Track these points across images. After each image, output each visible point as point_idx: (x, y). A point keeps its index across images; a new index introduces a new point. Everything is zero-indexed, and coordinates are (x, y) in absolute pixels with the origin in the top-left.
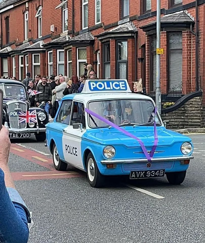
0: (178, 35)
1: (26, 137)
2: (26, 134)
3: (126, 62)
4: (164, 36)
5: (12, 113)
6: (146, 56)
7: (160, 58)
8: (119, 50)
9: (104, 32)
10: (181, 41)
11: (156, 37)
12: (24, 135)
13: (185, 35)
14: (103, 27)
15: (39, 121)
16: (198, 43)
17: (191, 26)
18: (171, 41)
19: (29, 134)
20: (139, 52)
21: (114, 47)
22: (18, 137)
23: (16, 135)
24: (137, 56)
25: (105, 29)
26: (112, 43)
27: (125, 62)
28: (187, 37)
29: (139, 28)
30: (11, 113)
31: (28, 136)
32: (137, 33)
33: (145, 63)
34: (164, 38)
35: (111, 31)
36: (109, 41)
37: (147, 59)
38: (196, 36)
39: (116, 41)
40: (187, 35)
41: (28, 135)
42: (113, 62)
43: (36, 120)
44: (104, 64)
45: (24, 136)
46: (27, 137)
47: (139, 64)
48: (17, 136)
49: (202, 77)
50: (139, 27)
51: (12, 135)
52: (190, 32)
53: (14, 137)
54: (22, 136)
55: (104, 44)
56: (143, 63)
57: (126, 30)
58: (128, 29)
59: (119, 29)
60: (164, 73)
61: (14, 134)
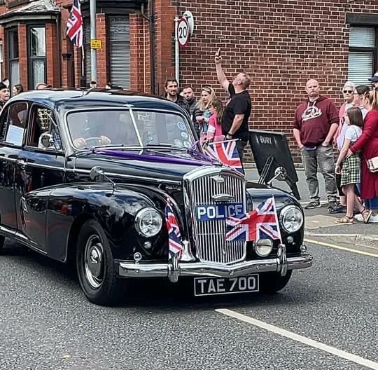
0: (122, 19)
1: (247, 289)
2: (247, 278)
3: (44, 60)
4: (102, 21)
5: (203, 208)
6: (75, 52)
7: (96, 56)
8: (32, 41)
9: (8, 12)
10: (127, 29)
11: (90, 22)
12: (243, 282)
13: (133, 19)
14: (7, 5)
15: (285, 234)
16: (153, 33)
17: (142, 7)
18: (113, 29)
19: (256, 277)
20: (64, 45)
21: (25, 35)
22: (224, 290)
23: (219, 285)
24: (60, 51)
25: (10, 8)
26: (22, 30)
27: (42, 60)
28: (137, 24)
29: (62, 8)
30: (199, 209)
31: (252, 285)
32: (60, 14)
33: (74, 62)
34: (102, 24)
35: (19, 10)
36: (17, 26)
37: (75, 55)
38: (151, 23)
39: (27, 26)
40: (137, 20)
41: (252, 281)
42: (23, 59)
43: (276, 230)
44: (10, 61)
45: (243, 286)
46: (249, 288)
47: (65, 63)
48: (221, 288)
49: (160, 86)
50: (64, 7)
51: (206, 286)
52: (141, 16)
53: (212, 292)
54: (236, 288)
55: (10, 30)
56: (71, 62)
57: (43, 10)
58: (45, 8)
59: (31, 8)
60: (103, 78)
61: (211, 281)
